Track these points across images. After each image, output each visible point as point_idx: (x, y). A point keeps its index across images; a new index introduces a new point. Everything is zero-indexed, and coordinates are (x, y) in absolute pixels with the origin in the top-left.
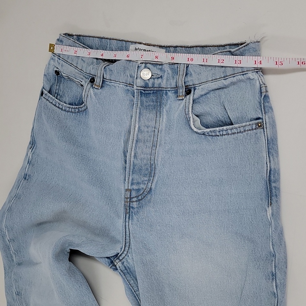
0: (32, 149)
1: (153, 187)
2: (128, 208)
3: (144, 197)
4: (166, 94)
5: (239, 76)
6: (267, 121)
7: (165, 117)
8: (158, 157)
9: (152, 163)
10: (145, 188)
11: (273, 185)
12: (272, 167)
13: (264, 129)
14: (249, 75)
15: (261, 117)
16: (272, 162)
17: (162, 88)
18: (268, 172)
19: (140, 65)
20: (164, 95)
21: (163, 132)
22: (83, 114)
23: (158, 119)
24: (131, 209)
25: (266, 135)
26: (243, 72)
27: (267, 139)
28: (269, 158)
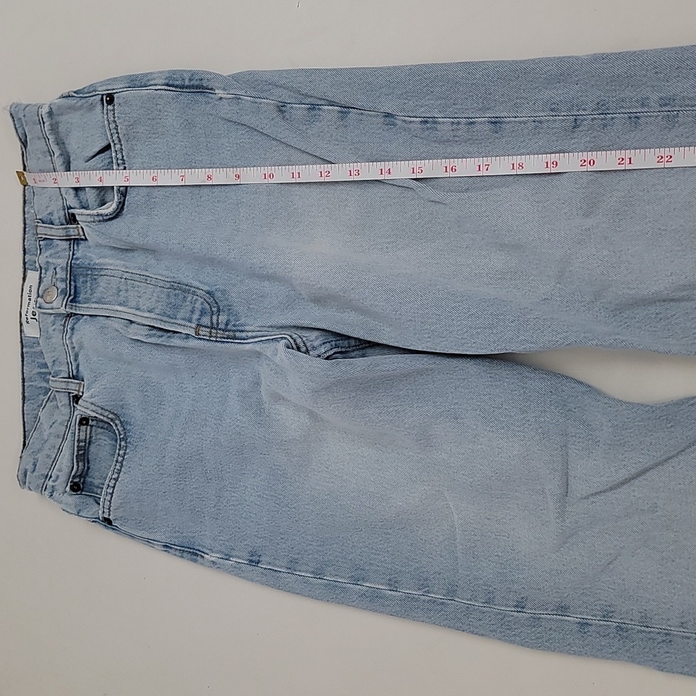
0: (203, 554)
1: (206, 288)
2: (227, 333)
3: (217, 303)
4: (77, 259)
5: (46, 129)
6: (105, 88)
7: (107, 260)
8: (162, 275)
9: (168, 286)
10: (202, 300)
11: (187, 83)
12: (164, 81)
13: (114, 93)
14: (43, 113)
15: (100, 96)
16: (156, 82)
17: (67, 266)
18: (169, 88)
19: (38, 305)
20: (78, 262)
21: (128, 264)
22: (129, 431)
23: (109, 274)
24: (229, 327)
25: (121, 90)
26: (40, 123)
27: (127, 88)
28: (150, 85)
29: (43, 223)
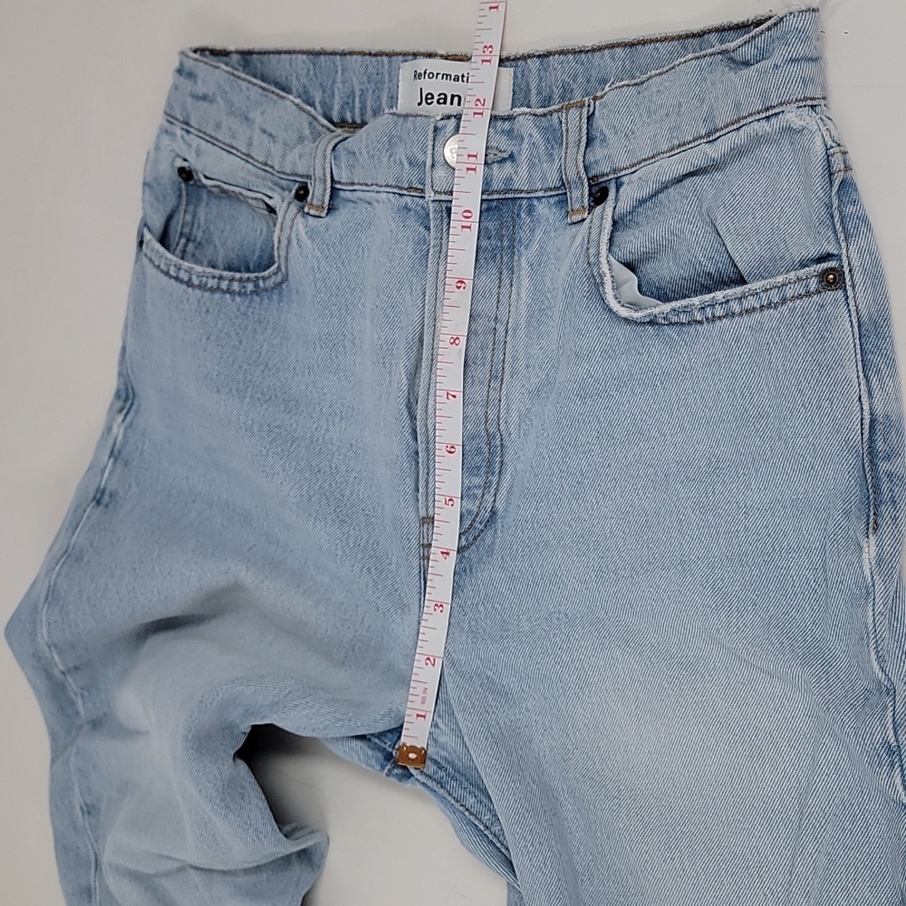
0: (125, 412)
1: (500, 506)
3: (475, 539)
4: (531, 210)
5: (756, 125)
6: (855, 263)
7: (525, 283)
8: (507, 412)
9: (492, 430)
10: (476, 510)
11: (884, 466)
12: (879, 411)
13: (845, 290)
14: (788, 116)
15: (836, 252)
16: (877, 393)
17: (516, 191)
18: (867, 427)
19: (440, 124)
20: (523, 215)
21: (521, 333)
22: (270, 299)
23: (503, 290)
25: (853, 309)
26: (767, 109)
27: (859, 322)
28: (868, 381)
29: (588, 118)
